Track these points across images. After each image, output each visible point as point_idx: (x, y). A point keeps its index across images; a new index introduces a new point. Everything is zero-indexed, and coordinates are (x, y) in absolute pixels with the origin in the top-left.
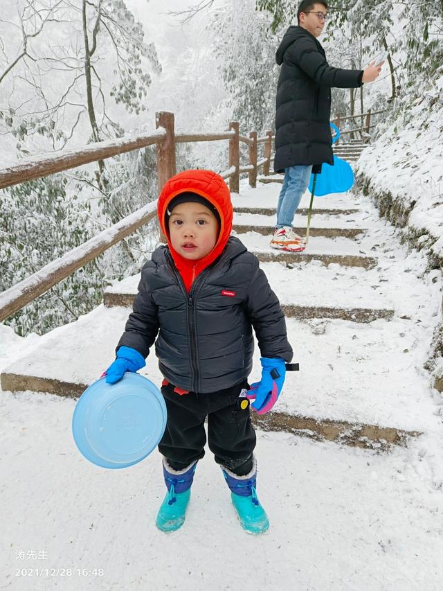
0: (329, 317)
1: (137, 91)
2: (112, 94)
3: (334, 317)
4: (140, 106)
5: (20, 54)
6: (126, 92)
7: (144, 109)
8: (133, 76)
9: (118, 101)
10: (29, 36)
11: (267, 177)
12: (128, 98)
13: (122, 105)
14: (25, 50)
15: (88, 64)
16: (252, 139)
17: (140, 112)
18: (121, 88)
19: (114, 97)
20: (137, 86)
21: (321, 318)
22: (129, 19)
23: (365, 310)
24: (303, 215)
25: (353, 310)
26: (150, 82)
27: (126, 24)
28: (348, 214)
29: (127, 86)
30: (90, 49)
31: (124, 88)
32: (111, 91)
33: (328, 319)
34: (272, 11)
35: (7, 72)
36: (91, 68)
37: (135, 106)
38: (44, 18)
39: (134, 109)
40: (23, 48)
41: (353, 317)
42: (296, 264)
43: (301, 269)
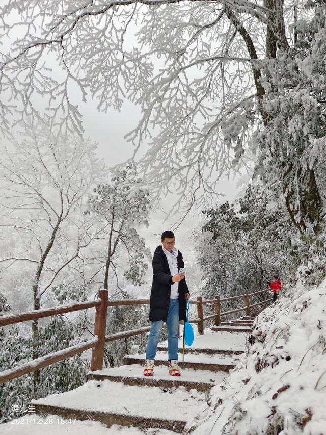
0: (159, 427)
1: (140, 273)
2: (125, 275)
3: (163, 428)
4: (142, 281)
5: (74, 256)
6: (133, 273)
7: (144, 283)
8: (139, 265)
9: (128, 278)
10: (81, 247)
11: (218, 327)
12: (134, 276)
13: (131, 281)
14: (78, 254)
15: (109, 261)
16: (199, 301)
17: (142, 284)
18: (131, 271)
19: (126, 277)
20: (140, 270)
21: (154, 428)
22: (137, 237)
23: (182, 422)
24: (207, 354)
25: (174, 422)
26: (147, 268)
27: (135, 240)
28: (237, 354)
29: (134, 270)
30: (111, 253)
31: (132, 271)
32: (124, 273)
33: (158, 429)
34: (212, 231)
35: (64, 266)
36: (110, 263)
37: (138, 281)
38: (91, 238)
39: (138, 283)
40: (77, 253)
41: (174, 428)
42: (169, 389)
43: (171, 392)
